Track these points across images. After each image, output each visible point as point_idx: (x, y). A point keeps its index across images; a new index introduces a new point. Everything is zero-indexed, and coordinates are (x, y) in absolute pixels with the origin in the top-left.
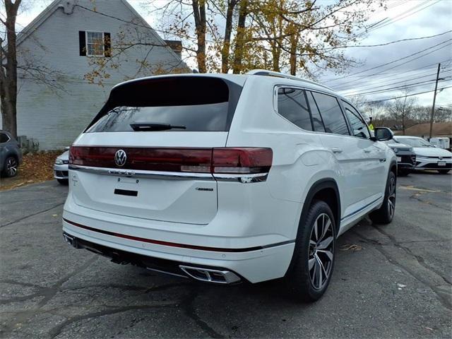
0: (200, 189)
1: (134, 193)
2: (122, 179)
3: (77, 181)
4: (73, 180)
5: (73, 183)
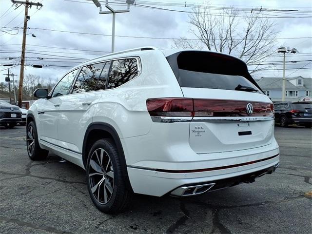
2: (240, 124)
3: (205, 131)
4: (193, 131)
5: (193, 135)
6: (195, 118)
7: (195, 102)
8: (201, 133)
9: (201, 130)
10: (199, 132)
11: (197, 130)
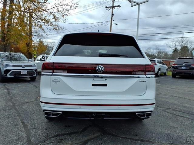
0: (141, 81)
1: (106, 85)
2: (95, 79)
3: (60, 82)
4: (53, 81)
5: (53, 83)
6: (54, 74)
7: (54, 64)
8: (57, 83)
9: (57, 81)
10: (56, 82)
11: (55, 81)
